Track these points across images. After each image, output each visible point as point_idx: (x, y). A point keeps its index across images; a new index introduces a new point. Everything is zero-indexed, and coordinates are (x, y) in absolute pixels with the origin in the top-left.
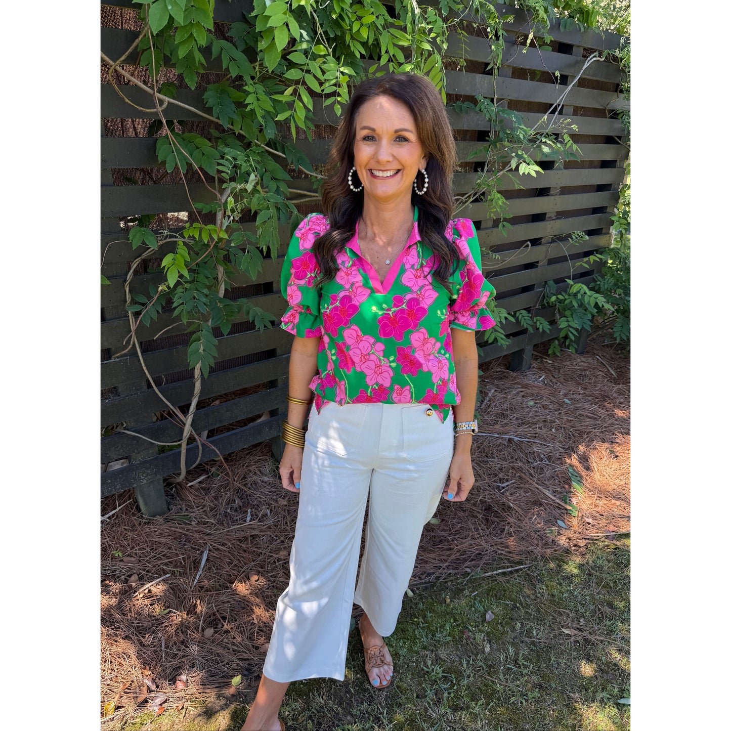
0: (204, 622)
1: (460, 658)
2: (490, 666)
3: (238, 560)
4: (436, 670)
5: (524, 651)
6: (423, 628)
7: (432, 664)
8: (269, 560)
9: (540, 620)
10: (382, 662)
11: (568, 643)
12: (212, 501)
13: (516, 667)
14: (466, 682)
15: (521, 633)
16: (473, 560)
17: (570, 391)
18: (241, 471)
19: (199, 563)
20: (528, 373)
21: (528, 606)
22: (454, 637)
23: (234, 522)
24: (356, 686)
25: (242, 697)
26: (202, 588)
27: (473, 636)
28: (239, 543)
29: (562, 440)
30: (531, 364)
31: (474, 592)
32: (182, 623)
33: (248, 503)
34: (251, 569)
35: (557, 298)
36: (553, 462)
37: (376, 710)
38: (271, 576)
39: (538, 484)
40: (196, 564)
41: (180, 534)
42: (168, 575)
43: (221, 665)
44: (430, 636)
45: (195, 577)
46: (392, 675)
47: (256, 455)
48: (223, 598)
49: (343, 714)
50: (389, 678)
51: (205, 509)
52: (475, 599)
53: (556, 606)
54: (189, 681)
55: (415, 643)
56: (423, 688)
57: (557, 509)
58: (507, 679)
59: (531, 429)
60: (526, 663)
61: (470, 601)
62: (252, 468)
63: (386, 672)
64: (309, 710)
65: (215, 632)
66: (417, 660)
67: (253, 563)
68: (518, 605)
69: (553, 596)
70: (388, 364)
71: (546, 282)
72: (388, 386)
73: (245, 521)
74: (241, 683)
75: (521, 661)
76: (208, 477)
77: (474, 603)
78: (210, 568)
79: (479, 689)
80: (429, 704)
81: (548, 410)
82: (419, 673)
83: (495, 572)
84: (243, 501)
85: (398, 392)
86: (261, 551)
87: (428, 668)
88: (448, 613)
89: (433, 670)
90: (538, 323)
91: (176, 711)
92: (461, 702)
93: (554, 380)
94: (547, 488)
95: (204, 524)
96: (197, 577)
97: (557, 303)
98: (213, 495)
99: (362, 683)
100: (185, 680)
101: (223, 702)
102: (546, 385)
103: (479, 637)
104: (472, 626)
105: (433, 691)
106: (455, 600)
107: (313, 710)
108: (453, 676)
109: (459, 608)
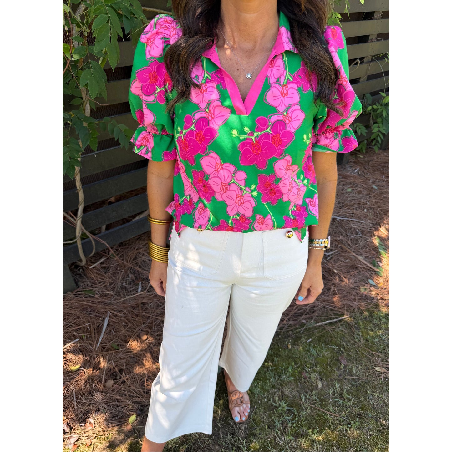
0: (106, 375)
1: (300, 393)
2: (322, 400)
3: (132, 323)
4: (282, 405)
5: (347, 387)
6: (272, 371)
7: (279, 400)
8: (155, 323)
9: (358, 360)
10: (242, 402)
11: (380, 379)
12: (111, 278)
13: (341, 399)
14: (304, 413)
15: (345, 371)
16: (307, 313)
17: (377, 179)
18: (132, 253)
19: (102, 328)
20: (347, 166)
21: (349, 350)
22: (295, 377)
23: (129, 293)
24: (223, 421)
25: (136, 433)
26: (104, 348)
27: (309, 376)
28: (132, 310)
29: (372, 218)
30: (349, 159)
31: (309, 339)
32: (89, 377)
33: (140, 277)
34: (141, 330)
35: (373, 108)
36: (365, 235)
37: (237, 441)
38: (157, 335)
39: (354, 252)
40: (99, 329)
41: (87, 306)
42: (77, 340)
43: (120, 407)
44: (277, 377)
45: (98, 340)
46: (249, 411)
47: (144, 240)
48: (121, 355)
49: (213, 444)
50: (247, 414)
51: (106, 284)
52: (310, 345)
53: (369, 349)
54: (96, 422)
55: (266, 383)
56: (273, 419)
57: (368, 272)
58: (335, 410)
59: (349, 210)
60: (349, 397)
61: (307, 347)
62: (141, 251)
63: (245, 409)
64: (187, 443)
65: (115, 384)
66: (267, 397)
67: (143, 325)
68: (342, 349)
69: (367, 340)
70: (249, 194)
71: (364, 95)
72: (250, 216)
73: (137, 291)
74: (136, 420)
75: (345, 395)
76: (108, 259)
77: (309, 348)
78: (110, 331)
79: (315, 419)
80: (277, 433)
81: (361, 195)
82: (270, 407)
83: (324, 323)
84: (135, 275)
85: (260, 221)
86: (149, 315)
87: (276, 403)
88: (290, 358)
89: (280, 405)
90: (358, 129)
91: (86, 447)
92: (301, 430)
93: (365, 171)
94: (361, 255)
95: (105, 296)
96: (100, 340)
97: (372, 112)
98: (111, 272)
99: (227, 418)
100: (92, 422)
101: (122, 437)
102: (360, 175)
103: (314, 376)
104: (308, 368)
105: (280, 422)
106: (295, 346)
107: (189, 443)
108: (294, 409)
109: (298, 352)
